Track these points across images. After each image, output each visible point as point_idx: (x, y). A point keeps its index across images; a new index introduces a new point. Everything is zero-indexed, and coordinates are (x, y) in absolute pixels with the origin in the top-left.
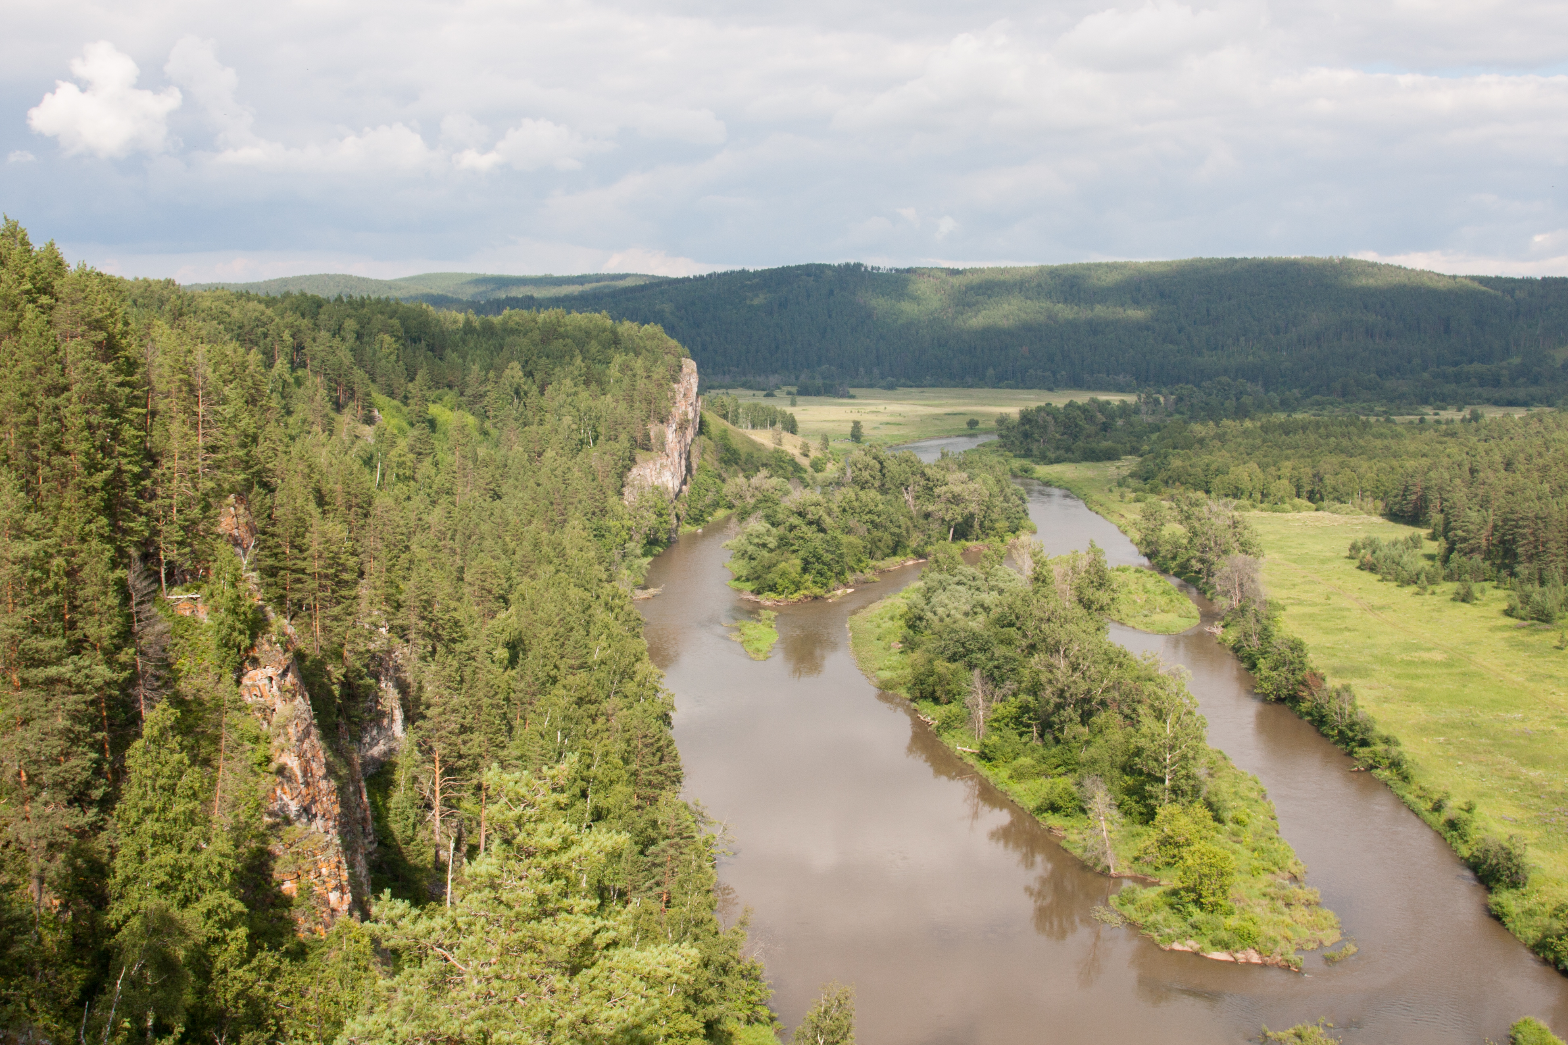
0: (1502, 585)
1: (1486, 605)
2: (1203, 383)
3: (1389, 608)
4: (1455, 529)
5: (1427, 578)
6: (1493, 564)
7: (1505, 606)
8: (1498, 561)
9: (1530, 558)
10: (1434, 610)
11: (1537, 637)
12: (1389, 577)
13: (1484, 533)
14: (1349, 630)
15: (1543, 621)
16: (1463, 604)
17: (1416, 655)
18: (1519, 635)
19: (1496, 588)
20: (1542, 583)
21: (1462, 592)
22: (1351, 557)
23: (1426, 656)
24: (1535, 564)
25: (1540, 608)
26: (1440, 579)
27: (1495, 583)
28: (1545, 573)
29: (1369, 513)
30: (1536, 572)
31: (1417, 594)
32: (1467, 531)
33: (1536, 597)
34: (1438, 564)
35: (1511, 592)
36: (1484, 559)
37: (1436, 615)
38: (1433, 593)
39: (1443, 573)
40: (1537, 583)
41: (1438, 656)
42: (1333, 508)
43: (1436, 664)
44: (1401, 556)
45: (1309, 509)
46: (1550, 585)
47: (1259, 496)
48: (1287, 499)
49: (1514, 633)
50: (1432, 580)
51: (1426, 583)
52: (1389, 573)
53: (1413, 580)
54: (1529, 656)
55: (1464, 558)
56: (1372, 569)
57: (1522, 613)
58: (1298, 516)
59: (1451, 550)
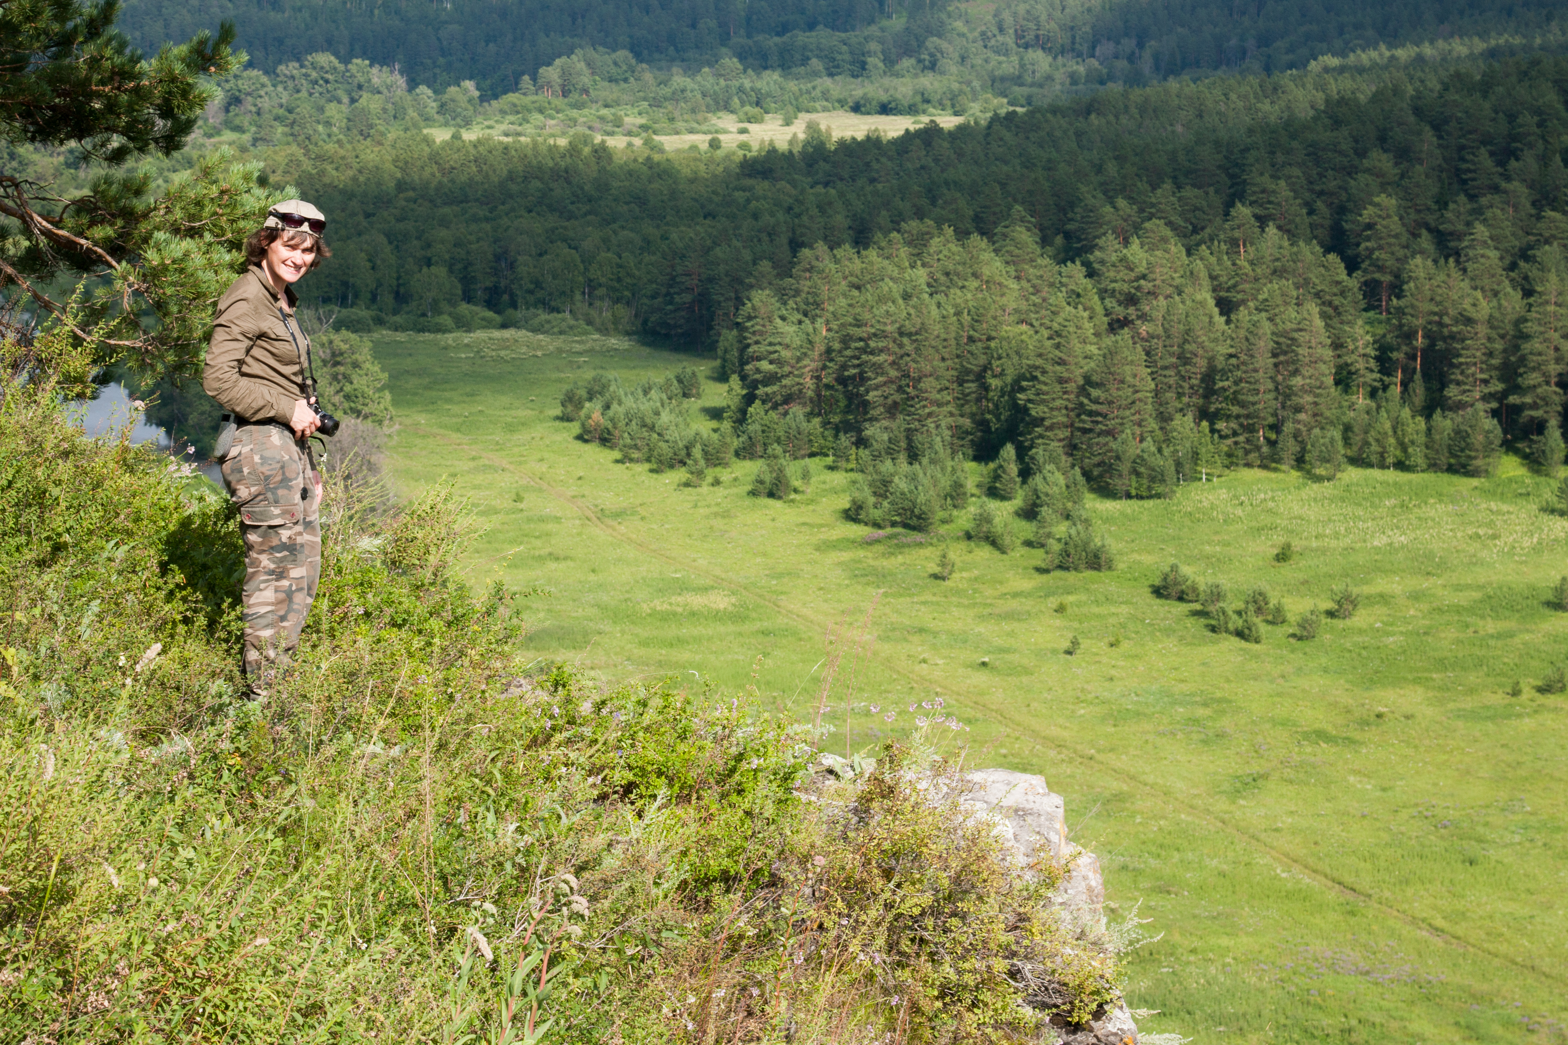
0: (843, 464)
1: (812, 501)
2: (281, 68)
3: (634, 513)
4: (759, 359)
5: (705, 453)
6: (825, 424)
7: (845, 503)
8: (836, 419)
9: (892, 410)
10: (716, 514)
11: (900, 558)
12: (635, 455)
13: (810, 364)
14: (557, 559)
15: (913, 528)
16: (771, 502)
17: (679, 602)
18: (869, 557)
19: (831, 468)
20: (913, 456)
21: (768, 478)
22: (565, 418)
23: (696, 601)
24: (900, 422)
25: (907, 504)
26: (729, 456)
27: (830, 460)
28: (918, 438)
29: (604, 331)
30: (902, 436)
31: (687, 485)
32: (779, 362)
33: (901, 484)
34: (726, 426)
35: (859, 476)
36: (809, 416)
37: (719, 523)
38: (717, 482)
39: (736, 443)
40: (902, 458)
41: (720, 601)
42: (536, 322)
43: (717, 616)
44: (657, 413)
45: (488, 325)
46: (925, 461)
47: (388, 299)
48: (445, 306)
49: (861, 553)
50: (714, 458)
51: (702, 463)
52: (636, 447)
53: (678, 460)
54: (886, 595)
55: (773, 415)
56: (605, 439)
57: (876, 514)
58: (468, 338)
59: (749, 399)
